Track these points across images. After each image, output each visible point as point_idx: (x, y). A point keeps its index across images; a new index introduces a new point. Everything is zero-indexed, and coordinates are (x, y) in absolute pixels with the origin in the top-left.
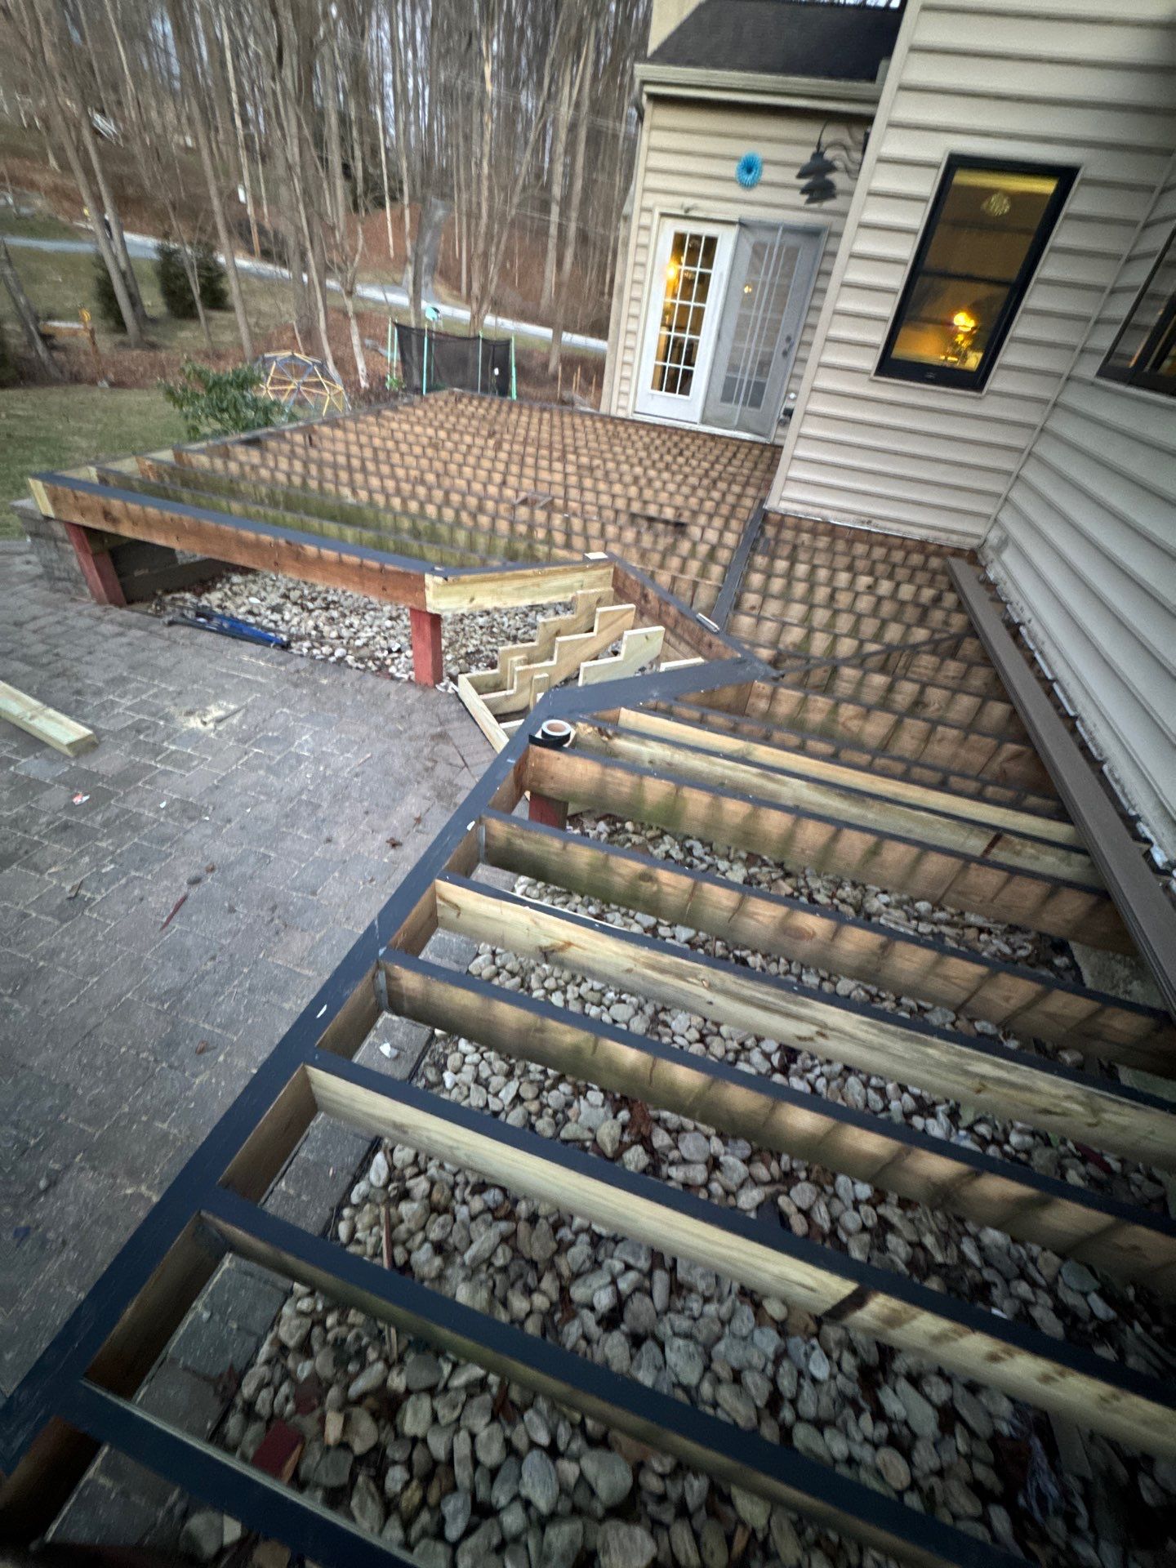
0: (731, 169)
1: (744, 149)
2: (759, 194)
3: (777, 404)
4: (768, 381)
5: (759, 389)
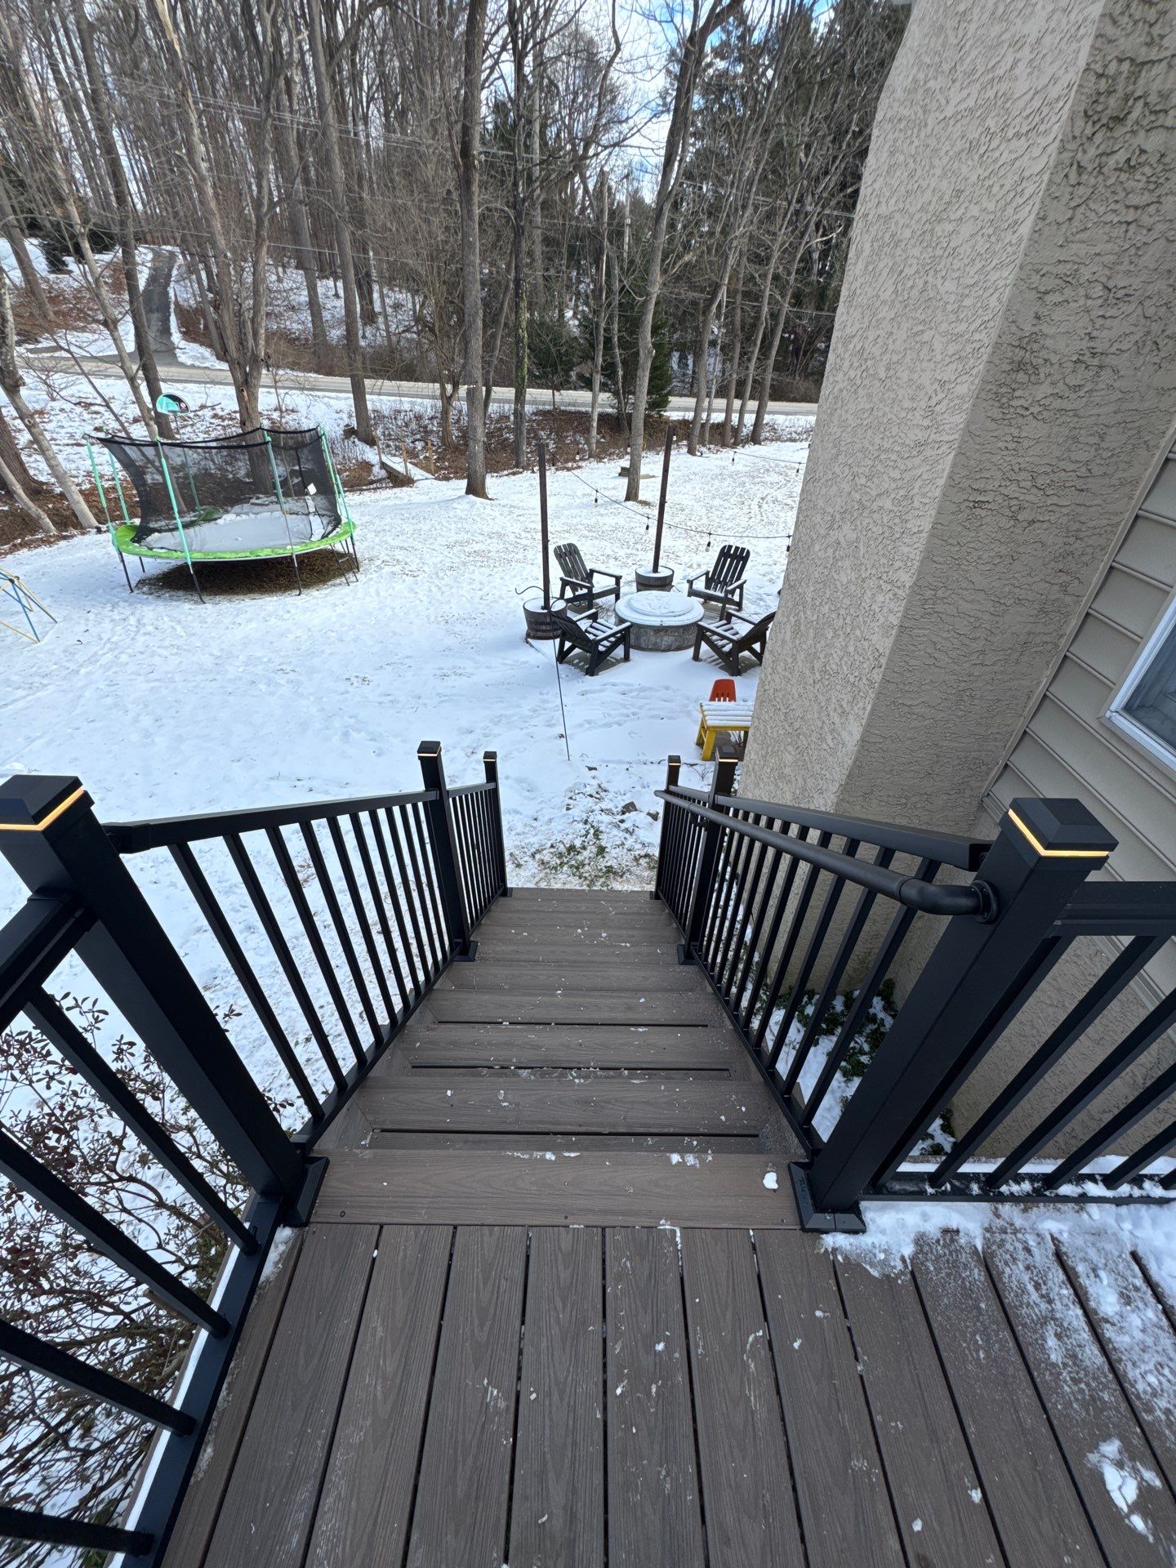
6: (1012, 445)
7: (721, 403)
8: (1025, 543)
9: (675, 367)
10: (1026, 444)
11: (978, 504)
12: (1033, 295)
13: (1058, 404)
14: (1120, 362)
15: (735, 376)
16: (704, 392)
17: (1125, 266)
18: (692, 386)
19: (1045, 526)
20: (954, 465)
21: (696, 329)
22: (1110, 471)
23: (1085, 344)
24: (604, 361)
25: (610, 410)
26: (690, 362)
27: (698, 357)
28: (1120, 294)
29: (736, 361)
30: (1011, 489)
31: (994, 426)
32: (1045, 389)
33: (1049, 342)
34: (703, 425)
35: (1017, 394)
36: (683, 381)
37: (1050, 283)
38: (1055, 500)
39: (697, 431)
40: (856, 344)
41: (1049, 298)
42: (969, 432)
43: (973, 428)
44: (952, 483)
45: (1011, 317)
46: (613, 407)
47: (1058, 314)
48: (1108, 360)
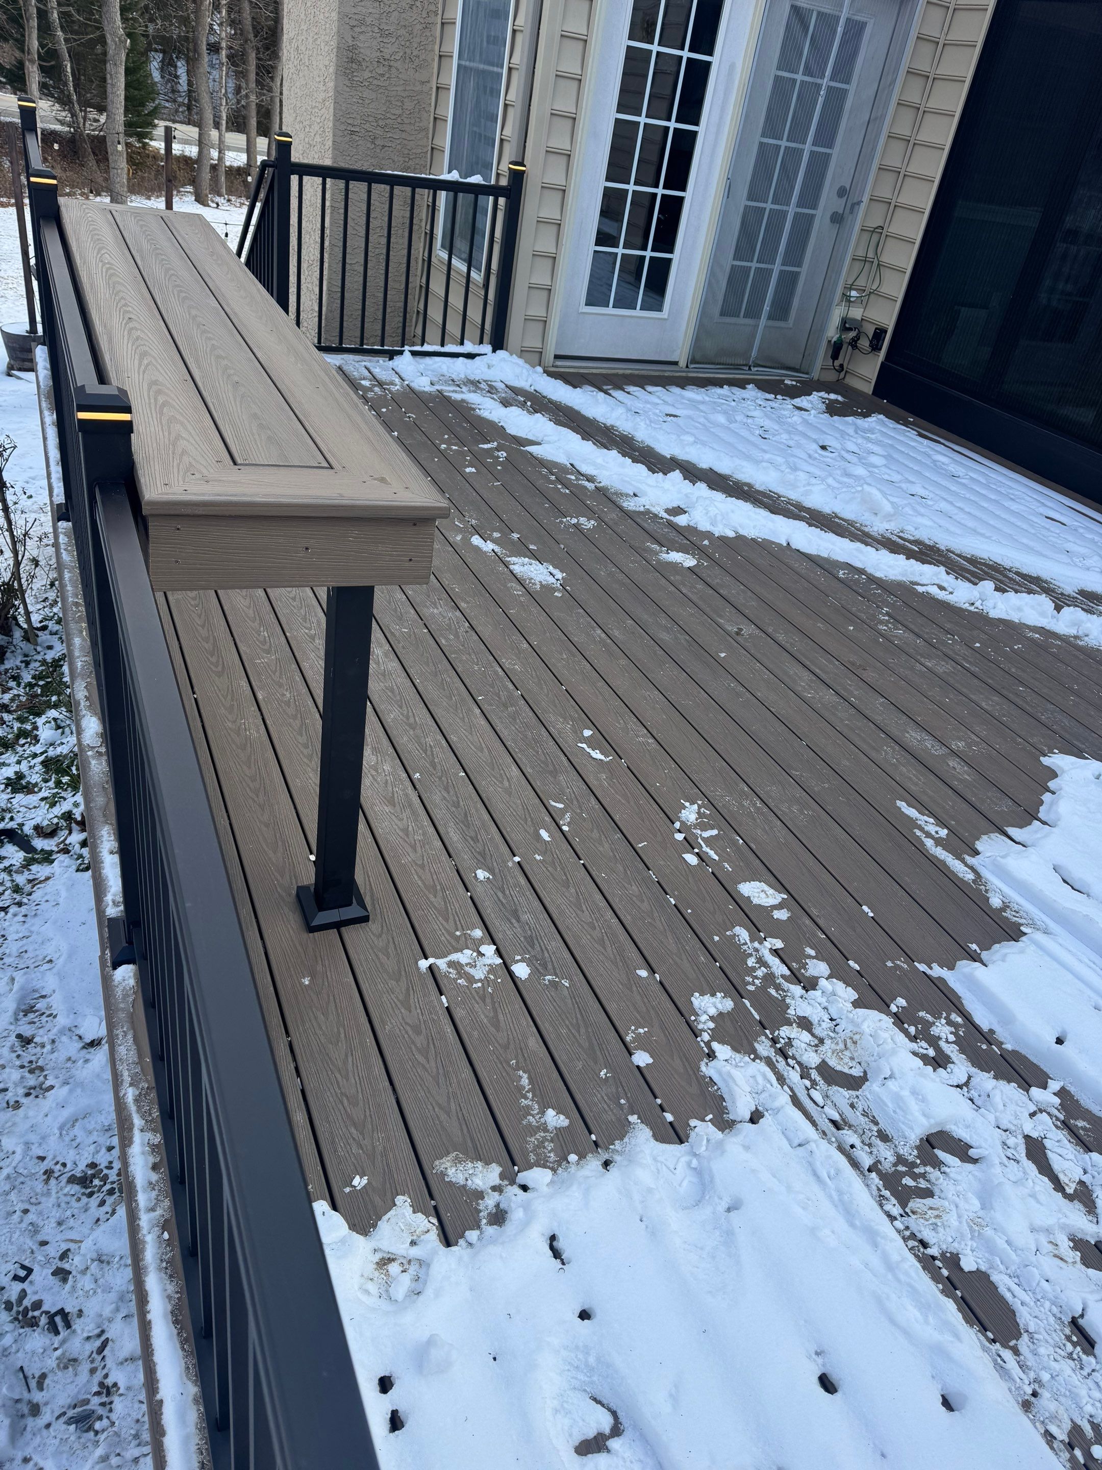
3: (822, 311)
4: (804, 270)
5: (788, 282)
6: (361, 101)
7: (237, 139)
8: (383, 158)
9: (156, 76)
10: (367, 101)
11: (353, 133)
12: (348, 27)
13: (375, 82)
14: (398, 64)
15: (253, 98)
16: (209, 116)
17: (384, 20)
18: (189, 108)
19: (391, 149)
20: (335, 109)
21: (185, 21)
22: (413, 122)
23: (378, 54)
24: (42, 45)
25: (58, 127)
26: (182, 71)
27: (192, 63)
28: (387, 32)
29: (252, 76)
30: (367, 126)
31: (348, 89)
32: (367, 74)
33: (362, 51)
34: (214, 168)
35: (355, 74)
36: (175, 101)
37: (355, 23)
38: (391, 135)
39: (206, 175)
40: (294, 44)
41: (356, 29)
42: (337, 92)
43: (339, 89)
44: (336, 120)
45: (340, 35)
46: (62, 123)
47: (362, 37)
48: (392, 63)
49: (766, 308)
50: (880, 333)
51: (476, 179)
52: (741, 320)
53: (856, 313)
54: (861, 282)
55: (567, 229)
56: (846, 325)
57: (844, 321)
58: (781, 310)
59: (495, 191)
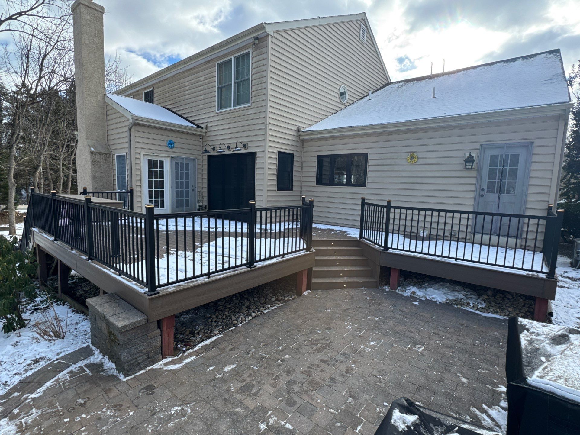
0: (165, 144)
1: (169, 139)
2: (174, 150)
3: (195, 204)
4: (190, 199)
5: (187, 201)
13: (100, 180)
23: (100, 176)
28: (101, 172)
47: (96, 173)
48: (103, 177)
49: (184, 205)
50: (205, 206)
51: (124, 191)
52: (180, 208)
53: (201, 204)
54: (200, 199)
55: (142, 197)
56: (200, 206)
57: (199, 205)
58: (187, 205)
59: (128, 192)
